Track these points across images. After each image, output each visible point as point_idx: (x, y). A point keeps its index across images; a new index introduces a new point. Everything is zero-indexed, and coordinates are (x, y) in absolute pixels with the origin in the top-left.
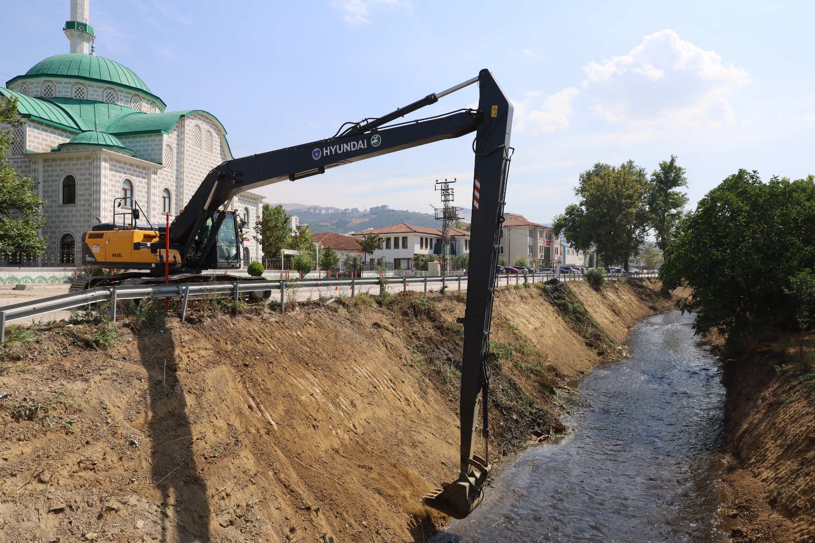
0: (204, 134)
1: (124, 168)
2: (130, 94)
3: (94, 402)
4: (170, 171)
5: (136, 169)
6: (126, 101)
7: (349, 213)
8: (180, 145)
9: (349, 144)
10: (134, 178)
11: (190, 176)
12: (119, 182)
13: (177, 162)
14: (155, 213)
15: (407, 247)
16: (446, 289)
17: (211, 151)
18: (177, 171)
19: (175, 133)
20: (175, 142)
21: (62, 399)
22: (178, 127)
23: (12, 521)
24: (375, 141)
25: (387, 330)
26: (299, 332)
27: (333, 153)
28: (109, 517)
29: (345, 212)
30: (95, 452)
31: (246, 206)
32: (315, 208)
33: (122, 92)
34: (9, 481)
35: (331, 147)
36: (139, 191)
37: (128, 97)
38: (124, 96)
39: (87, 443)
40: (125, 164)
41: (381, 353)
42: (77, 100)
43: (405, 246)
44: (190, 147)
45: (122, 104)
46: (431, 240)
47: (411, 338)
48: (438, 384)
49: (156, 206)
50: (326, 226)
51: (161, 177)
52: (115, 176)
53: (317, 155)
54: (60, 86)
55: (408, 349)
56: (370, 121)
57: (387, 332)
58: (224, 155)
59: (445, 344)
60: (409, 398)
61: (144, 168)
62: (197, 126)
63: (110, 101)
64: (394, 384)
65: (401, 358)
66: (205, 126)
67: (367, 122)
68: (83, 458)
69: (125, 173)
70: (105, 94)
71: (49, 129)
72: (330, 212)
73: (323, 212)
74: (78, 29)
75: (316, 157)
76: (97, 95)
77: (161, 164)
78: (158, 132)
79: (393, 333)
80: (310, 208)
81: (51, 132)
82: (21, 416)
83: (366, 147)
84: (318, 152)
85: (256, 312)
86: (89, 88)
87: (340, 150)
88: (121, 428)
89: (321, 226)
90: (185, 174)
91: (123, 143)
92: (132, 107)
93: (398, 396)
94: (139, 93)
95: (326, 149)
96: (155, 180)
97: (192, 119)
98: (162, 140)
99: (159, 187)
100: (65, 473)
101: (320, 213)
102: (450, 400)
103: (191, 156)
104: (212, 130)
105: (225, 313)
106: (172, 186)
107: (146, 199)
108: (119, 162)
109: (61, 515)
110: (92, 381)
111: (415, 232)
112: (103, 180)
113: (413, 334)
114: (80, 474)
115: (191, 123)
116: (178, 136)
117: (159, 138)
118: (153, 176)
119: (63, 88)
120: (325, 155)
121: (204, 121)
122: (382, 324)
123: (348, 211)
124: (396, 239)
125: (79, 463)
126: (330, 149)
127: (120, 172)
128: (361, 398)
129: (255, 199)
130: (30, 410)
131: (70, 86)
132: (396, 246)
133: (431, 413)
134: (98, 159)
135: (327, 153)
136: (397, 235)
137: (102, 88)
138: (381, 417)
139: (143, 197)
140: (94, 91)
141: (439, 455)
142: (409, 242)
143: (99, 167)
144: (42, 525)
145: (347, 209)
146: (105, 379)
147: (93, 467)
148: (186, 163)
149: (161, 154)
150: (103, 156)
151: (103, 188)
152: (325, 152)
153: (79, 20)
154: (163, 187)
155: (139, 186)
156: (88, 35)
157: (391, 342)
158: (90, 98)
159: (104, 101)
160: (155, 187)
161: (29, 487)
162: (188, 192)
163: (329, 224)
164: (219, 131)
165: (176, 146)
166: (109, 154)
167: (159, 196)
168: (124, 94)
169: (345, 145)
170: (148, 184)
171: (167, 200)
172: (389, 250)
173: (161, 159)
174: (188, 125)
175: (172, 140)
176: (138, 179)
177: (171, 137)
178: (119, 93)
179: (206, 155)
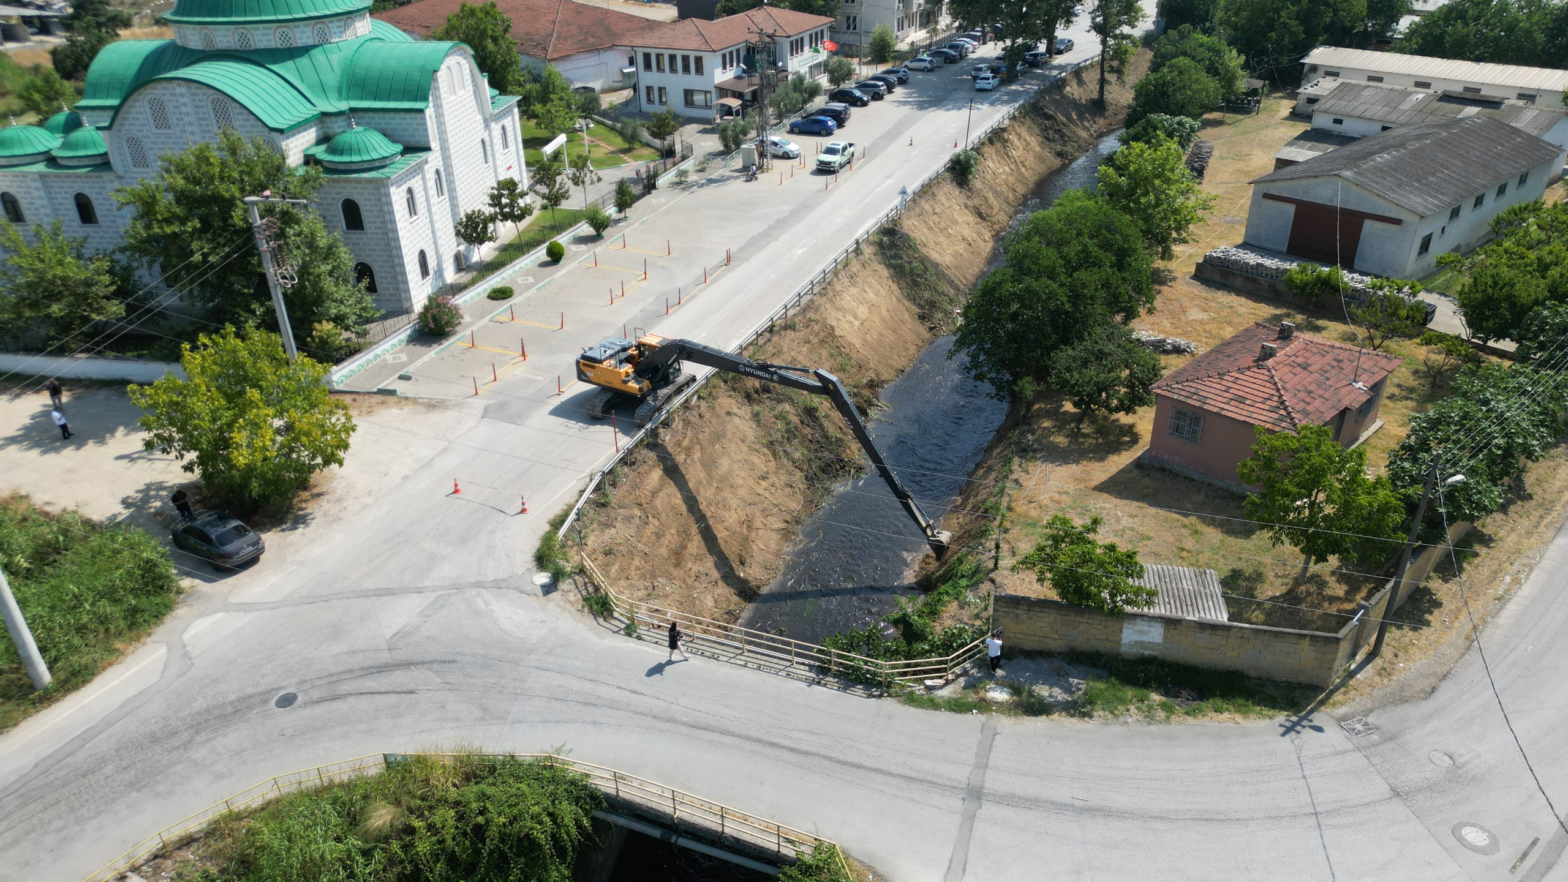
0: (454, 70)
6: (340, 32)
12: (403, 197)
13: (438, 128)
15: (702, 74)
17: (464, 87)
18: (440, 139)
33: (333, 22)
36: (418, 193)
37: (341, 26)
42: (286, 49)
43: (699, 70)
45: (337, 39)
46: (738, 51)
52: (400, 193)
54: (259, 33)
62: (447, 67)
63: (323, 40)
66: (453, 61)
70: (316, 33)
76: (308, 37)
77: (430, 149)
78: (419, 111)
86: (295, 30)
92: (348, 37)
94: (352, 14)
98: (424, 119)
111: (714, 51)
115: (443, 69)
117: (421, 115)
118: (426, 167)
119: (263, 36)
131: (271, 31)
132: (686, 70)
134: (385, 186)
136: (686, 53)
137: (310, 25)
139: (422, 196)
140: (301, 32)
142: (706, 65)
143: (387, 195)
149: (427, 136)
150: (390, 182)
154: (434, 169)
159: (317, 42)
170: (424, 179)
171: (438, 181)
173: (428, 142)
174: (440, 77)
178: (330, 25)
179: (461, 99)
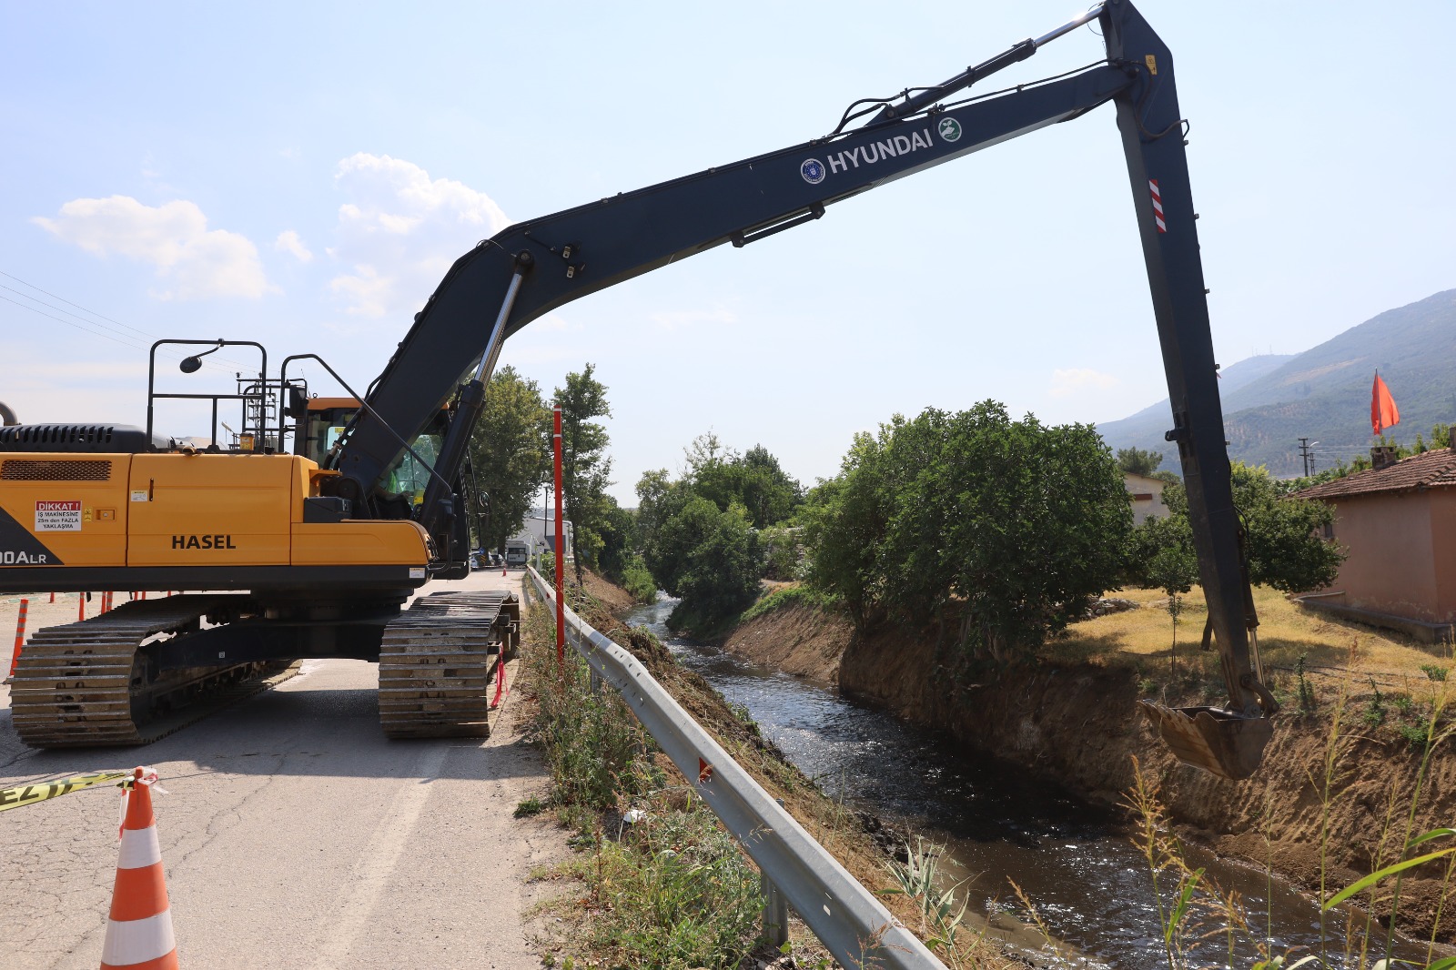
9: (889, 141)
24: (947, 131)
27: (856, 165)
35: (847, 153)
53: (813, 172)
56: (912, 95)
67: (907, 97)
75: (814, 177)
83: (931, 144)
84: (816, 166)
87: (871, 156)
95: (836, 158)
120: (835, 171)
126: (845, 157)
135: (839, 167)
152: (833, 164)
169: (879, 144)
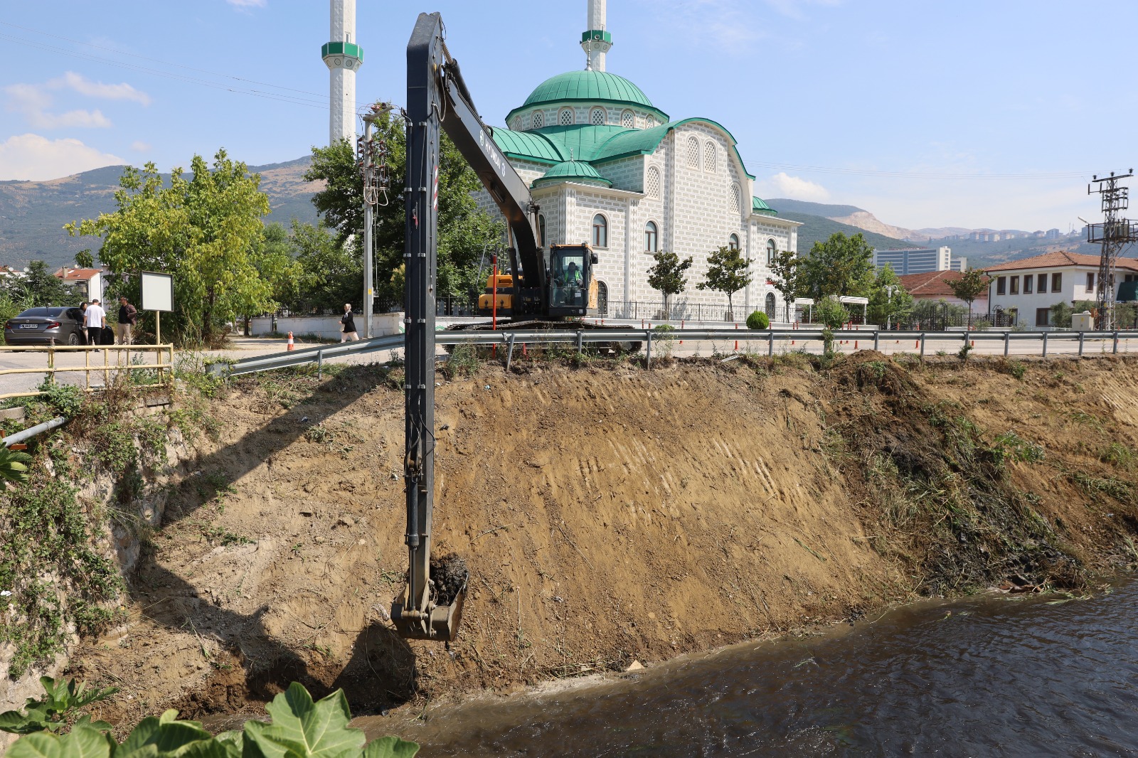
0: (703, 149)
1: (595, 201)
2: (621, 109)
3: (377, 436)
4: (657, 199)
5: (610, 201)
6: (616, 119)
7: (1042, 238)
8: (669, 166)
10: (608, 212)
11: (682, 203)
12: (588, 218)
13: (666, 187)
14: (635, 253)
15: (1059, 290)
16: (969, 352)
17: (714, 169)
18: (666, 198)
19: (663, 151)
20: (663, 162)
21: (349, 430)
22: (667, 143)
23: (275, 513)
25: (799, 400)
26: (656, 393)
28: (340, 528)
29: (1035, 237)
30: (356, 478)
31: (771, 237)
32: (983, 233)
33: (611, 109)
34: (285, 485)
36: (614, 227)
37: (618, 114)
38: (614, 114)
39: (354, 469)
40: (597, 196)
41: (774, 428)
42: (564, 126)
43: (1056, 287)
44: (682, 167)
45: (612, 124)
47: (839, 415)
48: (853, 481)
49: (635, 244)
50: (1000, 260)
51: (644, 207)
52: (584, 212)
54: (548, 113)
55: (822, 428)
57: (797, 403)
58: (736, 172)
59: (894, 427)
60: (785, 490)
61: (621, 199)
62: (693, 138)
63: (599, 122)
64: (771, 469)
65: (802, 439)
66: (703, 137)
68: (344, 480)
69: (597, 207)
70: (593, 114)
71: (527, 165)
72: (1008, 237)
73: (997, 238)
74: (593, 38)
76: (584, 118)
77: (642, 192)
78: (637, 154)
79: (806, 405)
80: (975, 233)
81: (530, 168)
82: (310, 438)
85: (609, 366)
86: (575, 110)
88: (390, 462)
89: (992, 260)
90: (675, 201)
91: (599, 172)
92: (624, 125)
93: (768, 486)
94: (630, 107)
96: (634, 212)
97: (685, 130)
98: (642, 162)
99: (640, 220)
100: (326, 488)
101: (991, 241)
102: (862, 505)
103: (683, 178)
104: (715, 141)
105: (563, 365)
106: (659, 217)
107: (623, 236)
108: (589, 194)
109: (308, 518)
110: (382, 418)
111: (1076, 264)
112: (568, 217)
113: (845, 409)
114: (340, 493)
115: (684, 135)
116: (667, 154)
117: (640, 160)
118: (631, 208)
119: (551, 116)
121: (703, 130)
122: (793, 392)
123: (1040, 235)
124: (1042, 278)
125: (340, 483)
127: (590, 206)
128: (703, 479)
129: (785, 228)
130: (319, 434)
131: (557, 112)
132: (1042, 288)
133: (815, 515)
134: (563, 194)
136: (1042, 271)
137: (588, 108)
138: (721, 505)
139: (620, 233)
140: (581, 113)
141: (787, 566)
142: (1065, 281)
143: (564, 203)
144: (293, 522)
145: (1039, 232)
146: (395, 417)
147: (351, 489)
148: (677, 188)
149: (642, 180)
150: (568, 190)
151: (568, 227)
153: (595, 28)
154: (647, 219)
155: (614, 221)
156: (604, 44)
157: (797, 417)
158: (577, 122)
159: (592, 123)
160: (634, 221)
161: (296, 492)
162: (679, 224)
163: (1006, 257)
164: (725, 141)
165: (664, 167)
166: (575, 187)
167: (640, 231)
168: (614, 111)
170: (626, 217)
171: (653, 236)
172: (1028, 296)
173: (642, 186)
174: (678, 139)
175: (658, 160)
176: (613, 212)
177: (657, 158)
178: (608, 111)
179: (706, 175)
